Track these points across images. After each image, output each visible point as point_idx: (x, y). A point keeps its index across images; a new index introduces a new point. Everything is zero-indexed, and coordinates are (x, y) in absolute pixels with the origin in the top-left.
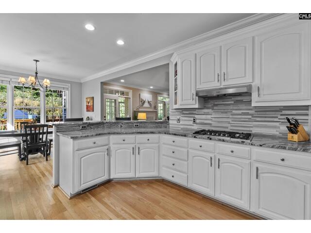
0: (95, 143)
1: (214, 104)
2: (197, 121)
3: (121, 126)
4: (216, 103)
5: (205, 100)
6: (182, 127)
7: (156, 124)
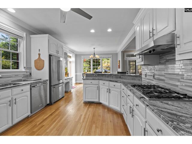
0: (91, 83)
1: (166, 60)
2: (156, 77)
3: (113, 77)
4: (168, 58)
5: (160, 56)
6: (148, 81)
7: (132, 77)
